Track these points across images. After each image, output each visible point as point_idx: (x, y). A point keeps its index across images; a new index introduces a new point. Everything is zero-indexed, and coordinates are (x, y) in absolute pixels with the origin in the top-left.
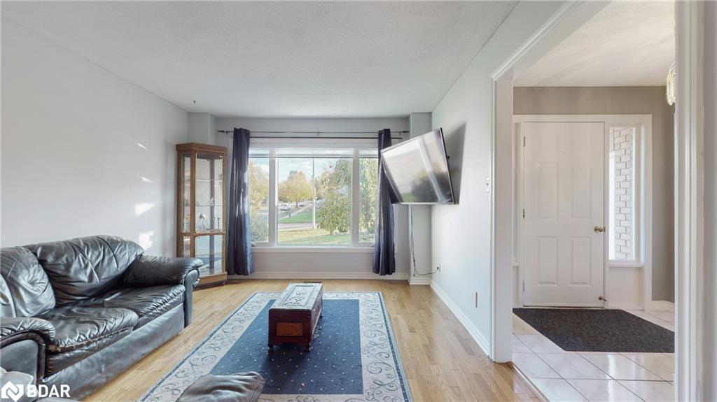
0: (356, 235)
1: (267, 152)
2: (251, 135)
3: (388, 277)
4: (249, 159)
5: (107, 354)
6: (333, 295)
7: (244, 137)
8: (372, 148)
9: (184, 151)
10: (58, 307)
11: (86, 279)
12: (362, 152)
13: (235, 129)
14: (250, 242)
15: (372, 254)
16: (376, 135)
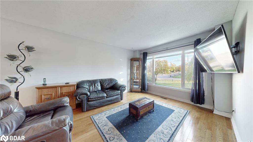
0: (183, 84)
1: (152, 57)
2: (148, 53)
3: (198, 105)
4: (147, 60)
5: (100, 101)
6: (166, 105)
7: (145, 55)
8: (192, 49)
9: (133, 60)
10: (101, 90)
11: (106, 86)
12: (186, 51)
13: (143, 53)
14: (147, 82)
15: (190, 93)
16: (193, 43)
